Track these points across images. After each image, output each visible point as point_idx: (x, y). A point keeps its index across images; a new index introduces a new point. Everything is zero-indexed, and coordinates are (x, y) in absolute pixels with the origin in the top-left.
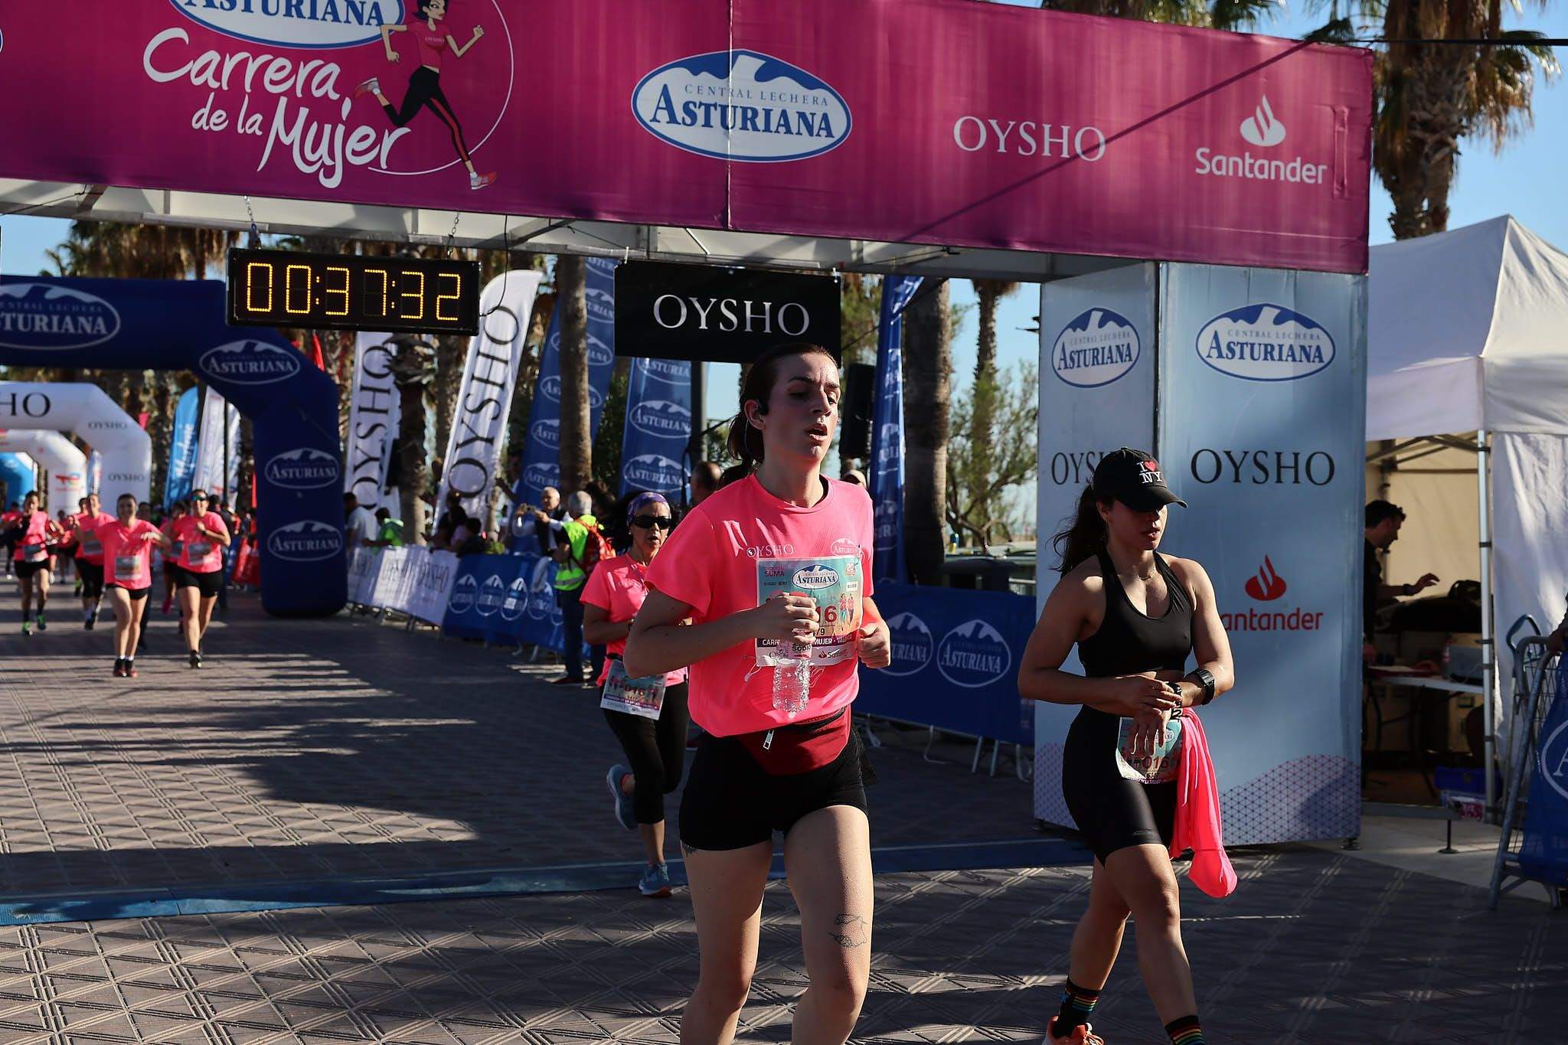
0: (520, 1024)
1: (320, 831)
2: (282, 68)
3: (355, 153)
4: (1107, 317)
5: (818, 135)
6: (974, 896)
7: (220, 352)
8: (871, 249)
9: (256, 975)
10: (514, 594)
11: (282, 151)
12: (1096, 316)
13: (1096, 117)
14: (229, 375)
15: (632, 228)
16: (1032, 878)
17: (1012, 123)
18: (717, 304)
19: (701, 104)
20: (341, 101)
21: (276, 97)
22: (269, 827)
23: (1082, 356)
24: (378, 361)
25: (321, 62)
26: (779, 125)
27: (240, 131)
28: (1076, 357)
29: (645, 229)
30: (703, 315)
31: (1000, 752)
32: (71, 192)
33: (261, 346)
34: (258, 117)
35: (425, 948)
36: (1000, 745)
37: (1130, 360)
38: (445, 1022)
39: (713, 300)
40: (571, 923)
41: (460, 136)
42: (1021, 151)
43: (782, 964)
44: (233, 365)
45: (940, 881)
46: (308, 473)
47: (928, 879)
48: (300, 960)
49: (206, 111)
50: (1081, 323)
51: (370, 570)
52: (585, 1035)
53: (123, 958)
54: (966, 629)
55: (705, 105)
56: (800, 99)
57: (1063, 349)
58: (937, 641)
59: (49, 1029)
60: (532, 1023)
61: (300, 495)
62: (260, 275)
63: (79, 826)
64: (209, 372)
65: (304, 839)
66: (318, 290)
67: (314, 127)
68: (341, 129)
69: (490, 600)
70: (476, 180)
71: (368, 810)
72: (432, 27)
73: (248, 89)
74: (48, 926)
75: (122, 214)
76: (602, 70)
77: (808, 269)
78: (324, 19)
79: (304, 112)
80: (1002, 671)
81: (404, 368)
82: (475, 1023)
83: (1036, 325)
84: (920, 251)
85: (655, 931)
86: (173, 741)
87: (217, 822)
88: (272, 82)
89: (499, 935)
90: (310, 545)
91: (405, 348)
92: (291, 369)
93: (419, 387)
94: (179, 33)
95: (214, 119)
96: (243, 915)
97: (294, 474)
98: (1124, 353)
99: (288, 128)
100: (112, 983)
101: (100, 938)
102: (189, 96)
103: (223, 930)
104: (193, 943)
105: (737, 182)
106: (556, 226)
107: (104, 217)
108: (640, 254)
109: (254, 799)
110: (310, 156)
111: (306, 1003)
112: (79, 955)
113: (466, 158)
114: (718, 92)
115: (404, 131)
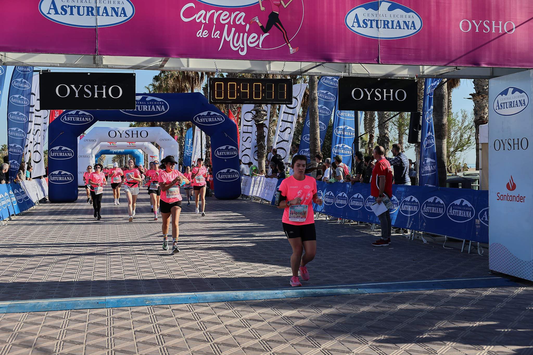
0: (319, 347)
1: (241, 273)
2: (226, 15)
3: (251, 43)
4: (515, 90)
5: (411, 29)
6: (473, 299)
7: (200, 115)
8: (427, 69)
9: (226, 326)
11: (227, 43)
12: (511, 90)
13: (512, 18)
14: (203, 123)
15: (343, 65)
16: (493, 292)
17: (481, 21)
19: (369, 20)
20: (246, 25)
21: (225, 24)
22: (225, 271)
23: (505, 105)
24: (250, 116)
25: (238, 12)
26: (397, 26)
27: (213, 37)
28: (503, 105)
29: (347, 65)
30: (369, 95)
31: (471, 244)
32: (158, 61)
33: (212, 113)
34: (218, 32)
35: (282, 316)
36: (472, 242)
37: (525, 105)
38: (293, 345)
39: (373, 90)
40: (331, 307)
41: (286, 35)
42: (484, 31)
44: (204, 119)
45: (459, 293)
46: (228, 153)
47: (455, 292)
48: (240, 320)
49: (201, 31)
50: (505, 92)
51: (248, 184)
52: (343, 352)
53: (182, 318)
54: (458, 202)
55: (370, 20)
56: (404, 16)
57: (498, 102)
58: (447, 206)
59: (159, 345)
60: (323, 346)
61: (226, 160)
62: (219, 86)
63: (164, 271)
64: (197, 122)
65: (237, 276)
66: (238, 90)
67: (237, 34)
68: (246, 34)
70: (292, 50)
73: (215, 23)
74: (156, 306)
75: (174, 68)
76: (334, 11)
79: (233, 29)
80: (472, 216)
81: (257, 118)
83: (471, 97)
84: (445, 69)
85: (361, 311)
86: (191, 241)
87: (207, 270)
88: (223, 20)
89: (306, 312)
90: (229, 176)
91: (258, 112)
92: (222, 120)
93: (263, 124)
94: (192, 5)
95: (204, 33)
97: (224, 153)
98: (522, 103)
99: (228, 35)
100: (179, 328)
101: (173, 311)
102: (196, 26)
103: (213, 309)
104: (204, 313)
105: (382, 47)
106: (318, 66)
107: (168, 69)
108: (346, 74)
109: (219, 261)
110: (236, 45)
111: (244, 337)
112: (167, 317)
113: (288, 43)
114: (375, 15)
115: (267, 34)
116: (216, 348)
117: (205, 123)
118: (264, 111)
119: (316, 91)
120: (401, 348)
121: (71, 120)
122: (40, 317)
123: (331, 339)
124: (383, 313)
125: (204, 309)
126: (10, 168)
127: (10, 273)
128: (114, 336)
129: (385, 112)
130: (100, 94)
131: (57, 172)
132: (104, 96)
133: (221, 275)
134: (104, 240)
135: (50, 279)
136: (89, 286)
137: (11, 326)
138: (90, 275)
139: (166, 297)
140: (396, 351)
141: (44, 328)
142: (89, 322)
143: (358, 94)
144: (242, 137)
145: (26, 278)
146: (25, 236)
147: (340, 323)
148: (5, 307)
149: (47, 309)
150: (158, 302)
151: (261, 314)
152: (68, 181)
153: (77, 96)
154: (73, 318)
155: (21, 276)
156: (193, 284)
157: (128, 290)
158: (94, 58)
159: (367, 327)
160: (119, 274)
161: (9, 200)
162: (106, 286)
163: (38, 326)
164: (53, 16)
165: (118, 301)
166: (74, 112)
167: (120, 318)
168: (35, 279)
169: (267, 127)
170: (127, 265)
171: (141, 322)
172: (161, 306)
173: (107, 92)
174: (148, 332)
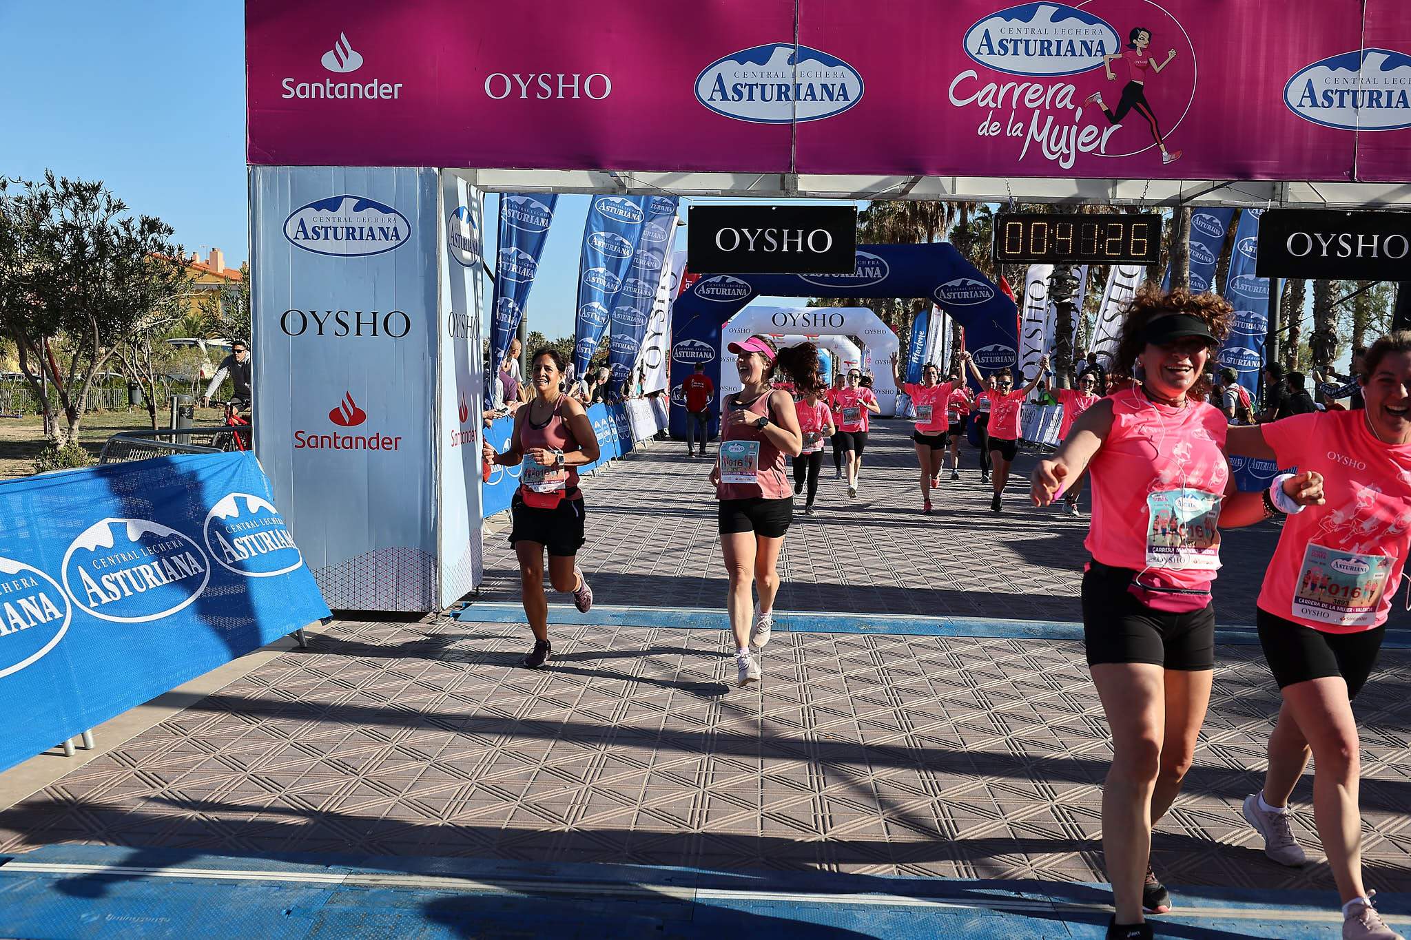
1: (1033, 586)
2: (1038, 90)
3: (1084, 144)
7: (947, 286)
9: (1013, 682)
11: (1036, 146)
14: (951, 300)
18: (1336, 238)
19: (1337, 91)
20: (1075, 110)
21: (1032, 111)
22: (1001, 581)
25: (1060, 85)
26: (1399, 102)
27: (1009, 135)
29: (1279, 185)
30: (1324, 245)
32: (898, 183)
34: (1021, 125)
39: (1333, 235)
41: (1157, 128)
44: (954, 293)
46: (998, 359)
48: (1040, 675)
49: (987, 123)
52: (1257, 754)
53: (928, 661)
55: (1340, 91)
59: (892, 705)
60: (1212, 739)
62: (1014, 230)
63: (887, 573)
64: (940, 298)
65: (1025, 591)
66: (1051, 238)
67: (1057, 128)
68: (1075, 128)
70: (1166, 157)
71: (1061, 575)
72: (1140, 54)
73: (1014, 107)
74: (879, 636)
75: (927, 195)
76: (1262, 74)
79: (1050, 119)
81: (1060, 293)
87: (968, 576)
88: (1030, 101)
91: (1061, 280)
92: (989, 296)
94: (972, 73)
95: (992, 128)
97: (989, 360)
99: (1040, 132)
100: (925, 678)
102: (977, 114)
103: (986, 649)
104: (968, 656)
105: (1363, 146)
106: (1217, 187)
107: (916, 198)
108: (1277, 205)
109: (987, 562)
110: (1053, 149)
111: (1052, 706)
112: (902, 656)
113: (1160, 142)
114: (1351, 81)
115: (1117, 126)
116: (999, 722)
117: (957, 300)
118: (1075, 279)
119: (1187, 241)
120: (1380, 759)
121: (713, 293)
122: (679, 638)
123: (1228, 728)
125: (970, 647)
126: (611, 378)
127: (622, 558)
128: (810, 681)
129: (1331, 283)
130: (793, 246)
132: (800, 249)
133: (994, 588)
135: (687, 573)
139: (897, 621)
140: (1371, 764)
142: (764, 653)
143: (1300, 244)
144: (1025, 328)
145: (647, 568)
147: (1245, 699)
148: (620, 616)
149: (691, 624)
150: (882, 629)
151: (1080, 666)
153: (752, 249)
155: (639, 564)
156: (944, 600)
157: (825, 603)
158: (782, 180)
160: (806, 572)
162: (786, 593)
164: (719, 105)
165: (812, 620)
166: (717, 279)
167: (817, 652)
168: (664, 571)
169: (1078, 312)
170: (818, 558)
171: (854, 661)
172: (888, 636)
173: (805, 242)
174: (869, 681)
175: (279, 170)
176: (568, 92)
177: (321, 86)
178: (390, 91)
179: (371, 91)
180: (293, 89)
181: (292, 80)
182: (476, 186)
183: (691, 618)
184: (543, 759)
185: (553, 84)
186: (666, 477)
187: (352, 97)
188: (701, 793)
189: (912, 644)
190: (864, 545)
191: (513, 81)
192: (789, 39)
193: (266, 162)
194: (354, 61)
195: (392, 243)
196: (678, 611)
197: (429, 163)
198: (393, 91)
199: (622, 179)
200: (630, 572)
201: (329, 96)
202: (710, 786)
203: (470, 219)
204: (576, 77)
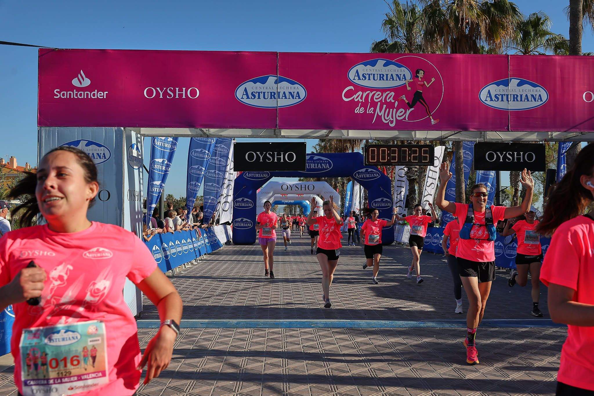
0: (451, 366)
2: (379, 95)
3: (399, 116)
5: (538, 101)
7: (359, 172)
8: (555, 134)
9: (375, 346)
10: (442, 239)
11: (379, 117)
14: (361, 178)
15: (479, 132)
18: (506, 154)
19: (500, 95)
20: (395, 102)
21: (377, 103)
22: (376, 304)
24: (402, 173)
25: (388, 92)
26: (525, 99)
27: (368, 113)
29: (483, 132)
30: (501, 157)
32: (324, 132)
33: (370, 170)
34: (372, 108)
35: (422, 342)
38: (429, 364)
39: (504, 153)
41: (429, 110)
43: (532, 353)
44: (362, 175)
46: (383, 205)
48: (387, 342)
49: (359, 108)
51: (401, 232)
52: (471, 371)
53: (339, 339)
56: (532, 91)
60: (455, 366)
61: (381, 211)
62: (373, 151)
64: (356, 177)
66: (389, 155)
67: (388, 110)
68: (395, 110)
69: (436, 241)
70: (433, 122)
71: (403, 301)
72: (420, 80)
73: (370, 101)
74: (320, 329)
75: (336, 137)
76: (470, 88)
77: (535, 141)
78: (390, 80)
79: (385, 106)
81: (409, 174)
82: (438, 365)
84: (572, 134)
85: (491, 341)
87: (362, 302)
88: (376, 99)
89: (444, 339)
91: (409, 169)
92: (378, 176)
93: (414, 179)
94: (351, 87)
95: (361, 110)
96: (371, 329)
97: (379, 205)
99: (380, 112)
100: (337, 346)
102: (354, 104)
103: (366, 333)
104: (358, 336)
105: (512, 117)
106: (456, 133)
107: (332, 138)
108: (482, 140)
109: (372, 296)
110: (386, 118)
111: (390, 355)
112: (328, 337)
113: (430, 116)
114: (505, 91)
115: (413, 109)
116: (366, 362)
117: (364, 178)
121: (252, 176)
122: (231, 332)
124: (511, 344)
125: (358, 332)
126: (204, 216)
127: (207, 298)
128: (287, 348)
130: (279, 159)
131: (239, 219)
132: (282, 161)
133: (373, 307)
134: (277, 276)
135: (236, 305)
136: (267, 311)
137: (210, 337)
138: (267, 303)
139: (328, 322)
141: (234, 340)
142: (268, 337)
143: (491, 156)
144: (396, 190)
145: (218, 303)
146: (216, 271)
148: (205, 324)
149: (237, 326)
150: (321, 326)
152: (249, 227)
153: (261, 161)
154: (255, 334)
155: (215, 301)
156: (350, 313)
157: (297, 315)
158: (275, 131)
159: (494, 353)
161: (203, 242)
162: (281, 312)
163: (230, 338)
164: (245, 101)
165: (290, 323)
167: (291, 336)
168: (226, 304)
170: (297, 296)
171: (308, 340)
172: (324, 329)
173: (284, 157)
174: (312, 347)
175: (51, 128)
176: (181, 95)
177: (72, 93)
178: (102, 95)
179: (94, 95)
180: (59, 94)
181: (59, 90)
182: (140, 134)
183: (237, 323)
184: (168, 383)
185: (174, 92)
186: (230, 262)
187: (85, 97)
188: (236, 394)
189: (334, 332)
190: (317, 290)
191: (157, 91)
192: (274, 73)
193: (46, 125)
194: (87, 82)
195: (103, 160)
196: (231, 320)
197: (119, 125)
198: (104, 95)
199: (205, 131)
200: (211, 305)
201: (75, 97)
202: (240, 391)
203: (137, 148)
204: (184, 89)
